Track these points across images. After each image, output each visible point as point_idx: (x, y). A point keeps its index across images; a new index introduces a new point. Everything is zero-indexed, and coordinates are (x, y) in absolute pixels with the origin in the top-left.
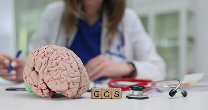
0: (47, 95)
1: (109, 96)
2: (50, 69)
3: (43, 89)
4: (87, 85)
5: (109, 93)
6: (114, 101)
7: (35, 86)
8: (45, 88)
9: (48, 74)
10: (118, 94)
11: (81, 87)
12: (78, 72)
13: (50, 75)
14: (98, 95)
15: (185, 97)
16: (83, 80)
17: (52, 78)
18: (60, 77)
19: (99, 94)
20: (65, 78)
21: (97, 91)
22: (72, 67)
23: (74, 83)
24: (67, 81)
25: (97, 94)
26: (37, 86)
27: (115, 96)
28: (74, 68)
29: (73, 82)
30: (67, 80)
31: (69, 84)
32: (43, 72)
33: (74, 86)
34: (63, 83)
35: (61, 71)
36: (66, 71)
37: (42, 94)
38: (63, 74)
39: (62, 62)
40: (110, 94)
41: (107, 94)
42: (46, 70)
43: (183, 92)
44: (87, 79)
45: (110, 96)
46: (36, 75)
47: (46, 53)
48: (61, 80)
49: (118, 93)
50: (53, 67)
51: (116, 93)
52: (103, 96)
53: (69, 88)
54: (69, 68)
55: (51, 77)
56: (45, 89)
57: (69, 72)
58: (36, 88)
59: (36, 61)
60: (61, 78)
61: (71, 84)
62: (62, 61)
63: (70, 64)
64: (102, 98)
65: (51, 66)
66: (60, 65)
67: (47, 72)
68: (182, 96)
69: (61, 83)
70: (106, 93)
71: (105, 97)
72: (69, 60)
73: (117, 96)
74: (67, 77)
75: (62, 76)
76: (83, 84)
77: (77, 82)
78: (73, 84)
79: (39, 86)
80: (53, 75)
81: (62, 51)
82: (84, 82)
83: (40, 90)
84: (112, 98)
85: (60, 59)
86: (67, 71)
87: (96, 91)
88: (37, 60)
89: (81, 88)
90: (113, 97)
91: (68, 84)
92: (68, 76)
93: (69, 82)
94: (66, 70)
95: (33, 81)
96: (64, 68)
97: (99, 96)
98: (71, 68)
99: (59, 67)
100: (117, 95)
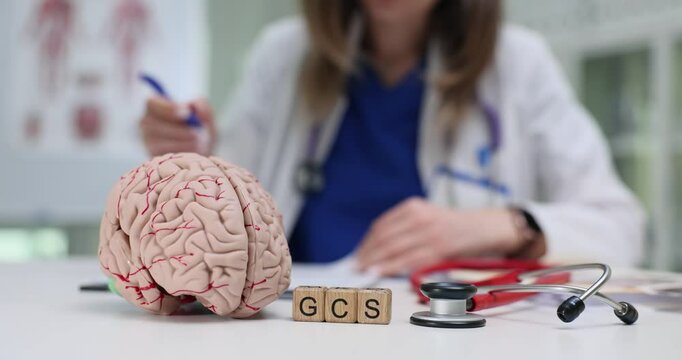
0: (155, 306)
1: (346, 313)
2: (157, 226)
3: (141, 286)
4: (277, 276)
5: (346, 303)
6: (365, 331)
7: (122, 277)
8: (148, 285)
9: (151, 243)
10: (377, 307)
11: (253, 284)
12: (242, 237)
13: (156, 243)
14: (312, 311)
15: (629, 327)
16: (260, 262)
17: (162, 253)
18: (182, 251)
19: (315, 308)
20: (198, 252)
21: (310, 298)
22: (222, 220)
23: (228, 271)
24: (202, 264)
25: (310, 307)
26: (125, 276)
27: (366, 313)
28: (228, 223)
29: (223, 267)
30: (203, 261)
31: (209, 272)
32: (138, 236)
33: (225, 278)
34: (192, 268)
35: (186, 232)
36: (202, 232)
37: (141, 301)
38: (193, 243)
39: (195, 205)
40: (350, 308)
41: (340, 308)
42: (146, 230)
43: (619, 308)
44: (277, 259)
45: (351, 313)
46: (124, 243)
47: (154, 176)
48: (186, 259)
49: (378, 304)
50: (165, 221)
51: (371, 304)
52: (329, 315)
53: (210, 286)
54: (213, 225)
55: (156, 250)
56: (147, 288)
57: (211, 237)
58: (125, 284)
59: (122, 201)
60: (185, 253)
61: (217, 272)
62: (195, 200)
63: (219, 212)
64: (325, 321)
65: (160, 217)
66: (187, 214)
67: (148, 236)
68: (619, 321)
69: (185, 268)
70: (337, 304)
71: (335, 315)
72: (218, 198)
73: (375, 313)
74: (205, 251)
75: (190, 248)
76: (258, 275)
77: (238, 266)
78: (225, 273)
79: (131, 278)
80: (162, 243)
81: (203, 170)
82: (264, 268)
83: (134, 290)
84: (357, 322)
85: (187, 195)
86: (205, 233)
87: (306, 298)
88: (126, 198)
89: (256, 287)
90: (362, 316)
91: (206, 274)
92: (208, 248)
93: (210, 266)
94: (204, 228)
95: (116, 263)
96: (197, 224)
97: (315, 313)
98: (219, 222)
99: (184, 221)
100: (372, 313)
